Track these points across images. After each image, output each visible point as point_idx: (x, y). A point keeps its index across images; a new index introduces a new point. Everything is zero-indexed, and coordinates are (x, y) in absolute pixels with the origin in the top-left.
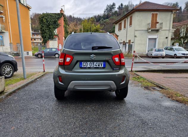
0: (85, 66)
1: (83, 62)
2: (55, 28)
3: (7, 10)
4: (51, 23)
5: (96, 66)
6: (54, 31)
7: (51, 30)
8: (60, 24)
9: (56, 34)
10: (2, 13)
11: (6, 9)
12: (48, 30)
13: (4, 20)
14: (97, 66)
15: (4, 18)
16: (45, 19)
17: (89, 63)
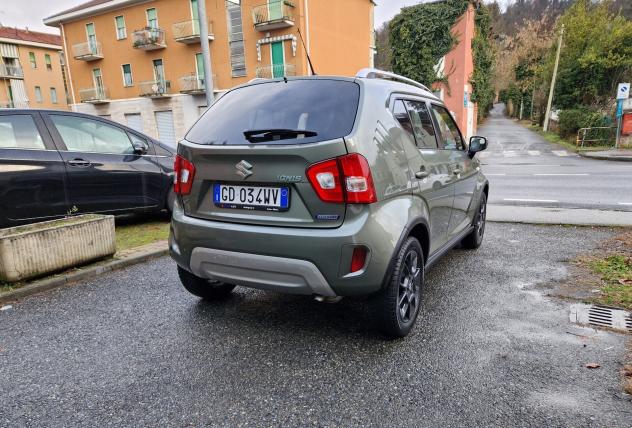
0: (228, 202)
1: (222, 187)
2: (437, 55)
3: (304, 17)
4: (424, 38)
5: (260, 201)
6: (435, 67)
7: (423, 63)
8: (458, 39)
9: (439, 75)
10: (290, 26)
11: (301, 14)
12: (413, 63)
13: (294, 49)
14: (262, 204)
15: (294, 43)
16: (407, 26)
17: (237, 189)
